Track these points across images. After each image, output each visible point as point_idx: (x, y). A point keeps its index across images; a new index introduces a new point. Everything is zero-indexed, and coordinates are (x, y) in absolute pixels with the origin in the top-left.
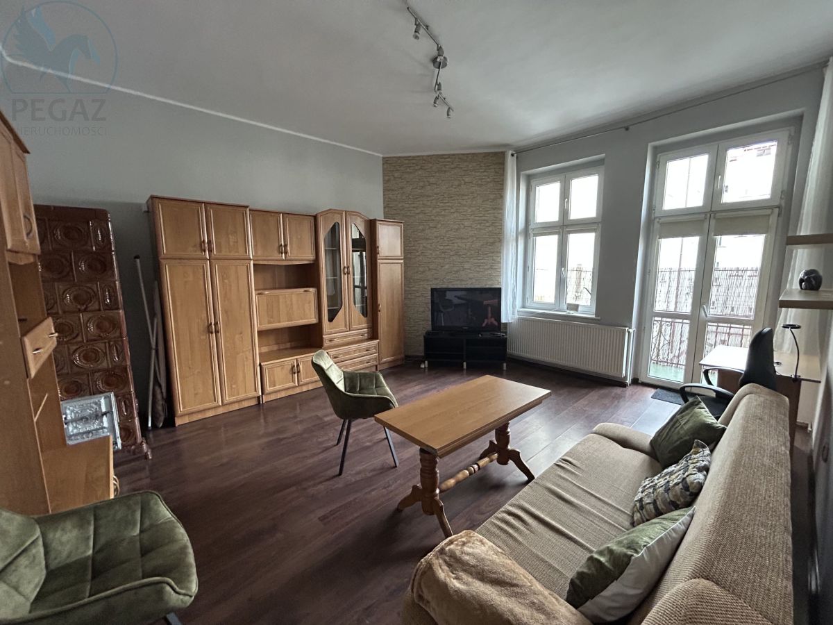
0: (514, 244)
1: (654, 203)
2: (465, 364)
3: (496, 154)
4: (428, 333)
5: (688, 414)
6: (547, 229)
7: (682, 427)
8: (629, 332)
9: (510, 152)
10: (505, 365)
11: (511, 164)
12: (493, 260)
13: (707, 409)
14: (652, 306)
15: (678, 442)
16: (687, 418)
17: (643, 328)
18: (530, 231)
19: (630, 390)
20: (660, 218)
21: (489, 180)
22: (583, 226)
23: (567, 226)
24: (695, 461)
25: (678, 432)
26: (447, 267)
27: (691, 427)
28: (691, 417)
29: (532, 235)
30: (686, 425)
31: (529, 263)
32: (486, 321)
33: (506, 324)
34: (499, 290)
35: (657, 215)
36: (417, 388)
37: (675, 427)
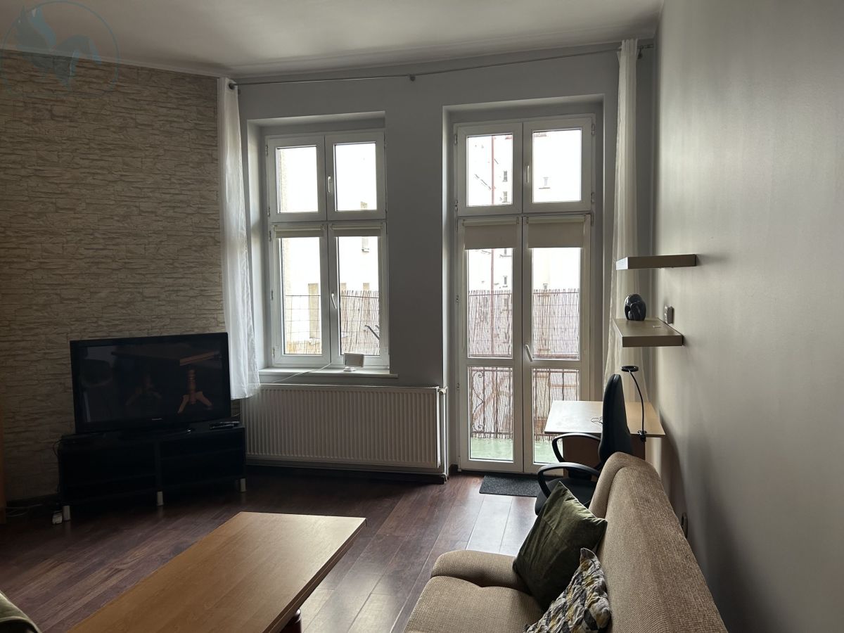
0: (245, 251)
1: (455, 196)
2: (160, 494)
3: (197, 79)
4: (66, 441)
5: (557, 511)
6: (300, 225)
7: (554, 532)
8: (441, 394)
9: (227, 81)
10: (243, 481)
11: (229, 102)
12: (205, 279)
13: (576, 499)
14: (466, 350)
15: (555, 558)
16: (557, 517)
17: (456, 385)
18: (271, 228)
19: (449, 486)
20: (465, 218)
21: (186, 126)
22: (358, 224)
23: (334, 222)
24: (589, 580)
25: (551, 541)
26: (103, 295)
27: (566, 531)
28: (562, 515)
29: (274, 235)
30: (559, 528)
31: (273, 287)
32: (186, 399)
33: (238, 401)
34: (223, 338)
35: (460, 214)
36: (56, 575)
37: (545, 535)
